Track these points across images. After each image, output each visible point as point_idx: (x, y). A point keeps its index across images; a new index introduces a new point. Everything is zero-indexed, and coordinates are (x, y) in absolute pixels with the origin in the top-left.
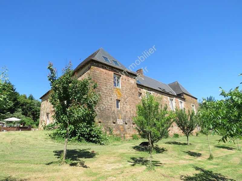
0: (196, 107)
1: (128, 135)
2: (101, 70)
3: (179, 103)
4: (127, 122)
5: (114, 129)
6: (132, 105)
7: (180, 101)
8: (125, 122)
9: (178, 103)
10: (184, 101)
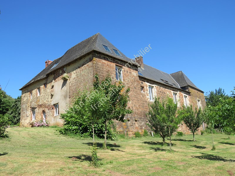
0: (202, 102)
1: (131, 133)
2: (103, 62)
3: (184, 97)
4: (129, 119)
5: (117, 126)
6: (134, 101)
7: (185, 96)
8: (128, 119)
9: (182, 98)
10: (189, 95)
